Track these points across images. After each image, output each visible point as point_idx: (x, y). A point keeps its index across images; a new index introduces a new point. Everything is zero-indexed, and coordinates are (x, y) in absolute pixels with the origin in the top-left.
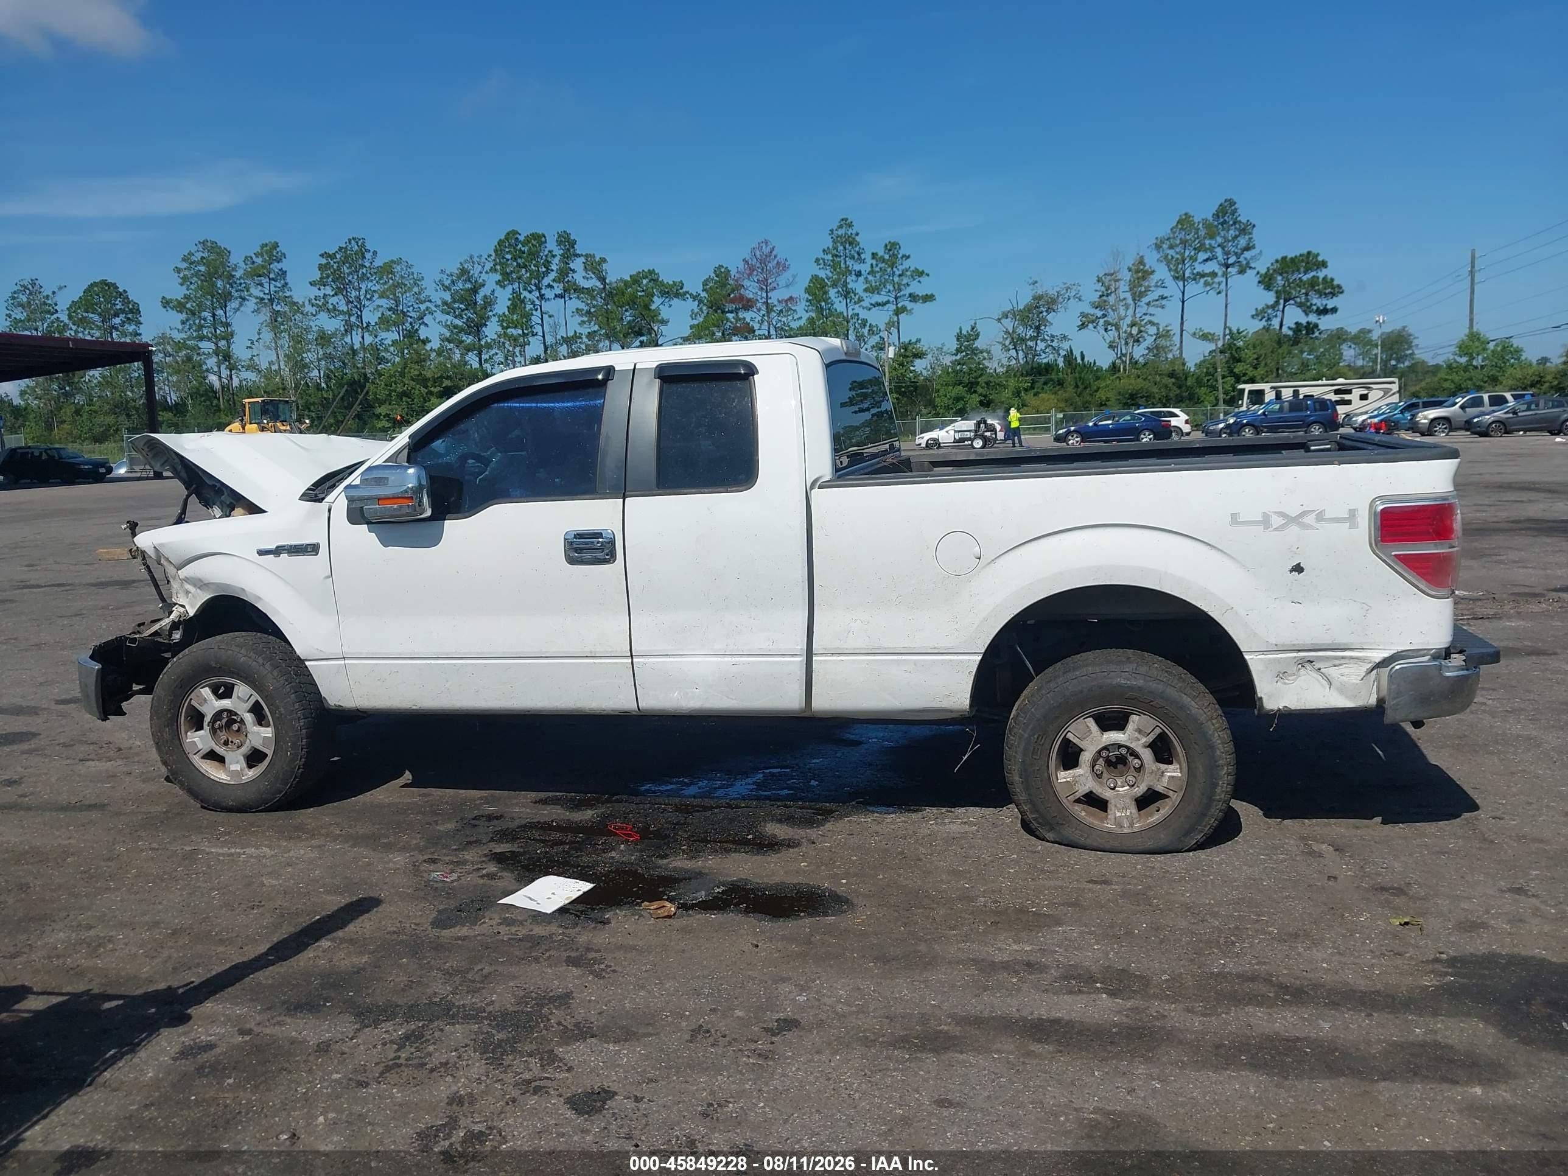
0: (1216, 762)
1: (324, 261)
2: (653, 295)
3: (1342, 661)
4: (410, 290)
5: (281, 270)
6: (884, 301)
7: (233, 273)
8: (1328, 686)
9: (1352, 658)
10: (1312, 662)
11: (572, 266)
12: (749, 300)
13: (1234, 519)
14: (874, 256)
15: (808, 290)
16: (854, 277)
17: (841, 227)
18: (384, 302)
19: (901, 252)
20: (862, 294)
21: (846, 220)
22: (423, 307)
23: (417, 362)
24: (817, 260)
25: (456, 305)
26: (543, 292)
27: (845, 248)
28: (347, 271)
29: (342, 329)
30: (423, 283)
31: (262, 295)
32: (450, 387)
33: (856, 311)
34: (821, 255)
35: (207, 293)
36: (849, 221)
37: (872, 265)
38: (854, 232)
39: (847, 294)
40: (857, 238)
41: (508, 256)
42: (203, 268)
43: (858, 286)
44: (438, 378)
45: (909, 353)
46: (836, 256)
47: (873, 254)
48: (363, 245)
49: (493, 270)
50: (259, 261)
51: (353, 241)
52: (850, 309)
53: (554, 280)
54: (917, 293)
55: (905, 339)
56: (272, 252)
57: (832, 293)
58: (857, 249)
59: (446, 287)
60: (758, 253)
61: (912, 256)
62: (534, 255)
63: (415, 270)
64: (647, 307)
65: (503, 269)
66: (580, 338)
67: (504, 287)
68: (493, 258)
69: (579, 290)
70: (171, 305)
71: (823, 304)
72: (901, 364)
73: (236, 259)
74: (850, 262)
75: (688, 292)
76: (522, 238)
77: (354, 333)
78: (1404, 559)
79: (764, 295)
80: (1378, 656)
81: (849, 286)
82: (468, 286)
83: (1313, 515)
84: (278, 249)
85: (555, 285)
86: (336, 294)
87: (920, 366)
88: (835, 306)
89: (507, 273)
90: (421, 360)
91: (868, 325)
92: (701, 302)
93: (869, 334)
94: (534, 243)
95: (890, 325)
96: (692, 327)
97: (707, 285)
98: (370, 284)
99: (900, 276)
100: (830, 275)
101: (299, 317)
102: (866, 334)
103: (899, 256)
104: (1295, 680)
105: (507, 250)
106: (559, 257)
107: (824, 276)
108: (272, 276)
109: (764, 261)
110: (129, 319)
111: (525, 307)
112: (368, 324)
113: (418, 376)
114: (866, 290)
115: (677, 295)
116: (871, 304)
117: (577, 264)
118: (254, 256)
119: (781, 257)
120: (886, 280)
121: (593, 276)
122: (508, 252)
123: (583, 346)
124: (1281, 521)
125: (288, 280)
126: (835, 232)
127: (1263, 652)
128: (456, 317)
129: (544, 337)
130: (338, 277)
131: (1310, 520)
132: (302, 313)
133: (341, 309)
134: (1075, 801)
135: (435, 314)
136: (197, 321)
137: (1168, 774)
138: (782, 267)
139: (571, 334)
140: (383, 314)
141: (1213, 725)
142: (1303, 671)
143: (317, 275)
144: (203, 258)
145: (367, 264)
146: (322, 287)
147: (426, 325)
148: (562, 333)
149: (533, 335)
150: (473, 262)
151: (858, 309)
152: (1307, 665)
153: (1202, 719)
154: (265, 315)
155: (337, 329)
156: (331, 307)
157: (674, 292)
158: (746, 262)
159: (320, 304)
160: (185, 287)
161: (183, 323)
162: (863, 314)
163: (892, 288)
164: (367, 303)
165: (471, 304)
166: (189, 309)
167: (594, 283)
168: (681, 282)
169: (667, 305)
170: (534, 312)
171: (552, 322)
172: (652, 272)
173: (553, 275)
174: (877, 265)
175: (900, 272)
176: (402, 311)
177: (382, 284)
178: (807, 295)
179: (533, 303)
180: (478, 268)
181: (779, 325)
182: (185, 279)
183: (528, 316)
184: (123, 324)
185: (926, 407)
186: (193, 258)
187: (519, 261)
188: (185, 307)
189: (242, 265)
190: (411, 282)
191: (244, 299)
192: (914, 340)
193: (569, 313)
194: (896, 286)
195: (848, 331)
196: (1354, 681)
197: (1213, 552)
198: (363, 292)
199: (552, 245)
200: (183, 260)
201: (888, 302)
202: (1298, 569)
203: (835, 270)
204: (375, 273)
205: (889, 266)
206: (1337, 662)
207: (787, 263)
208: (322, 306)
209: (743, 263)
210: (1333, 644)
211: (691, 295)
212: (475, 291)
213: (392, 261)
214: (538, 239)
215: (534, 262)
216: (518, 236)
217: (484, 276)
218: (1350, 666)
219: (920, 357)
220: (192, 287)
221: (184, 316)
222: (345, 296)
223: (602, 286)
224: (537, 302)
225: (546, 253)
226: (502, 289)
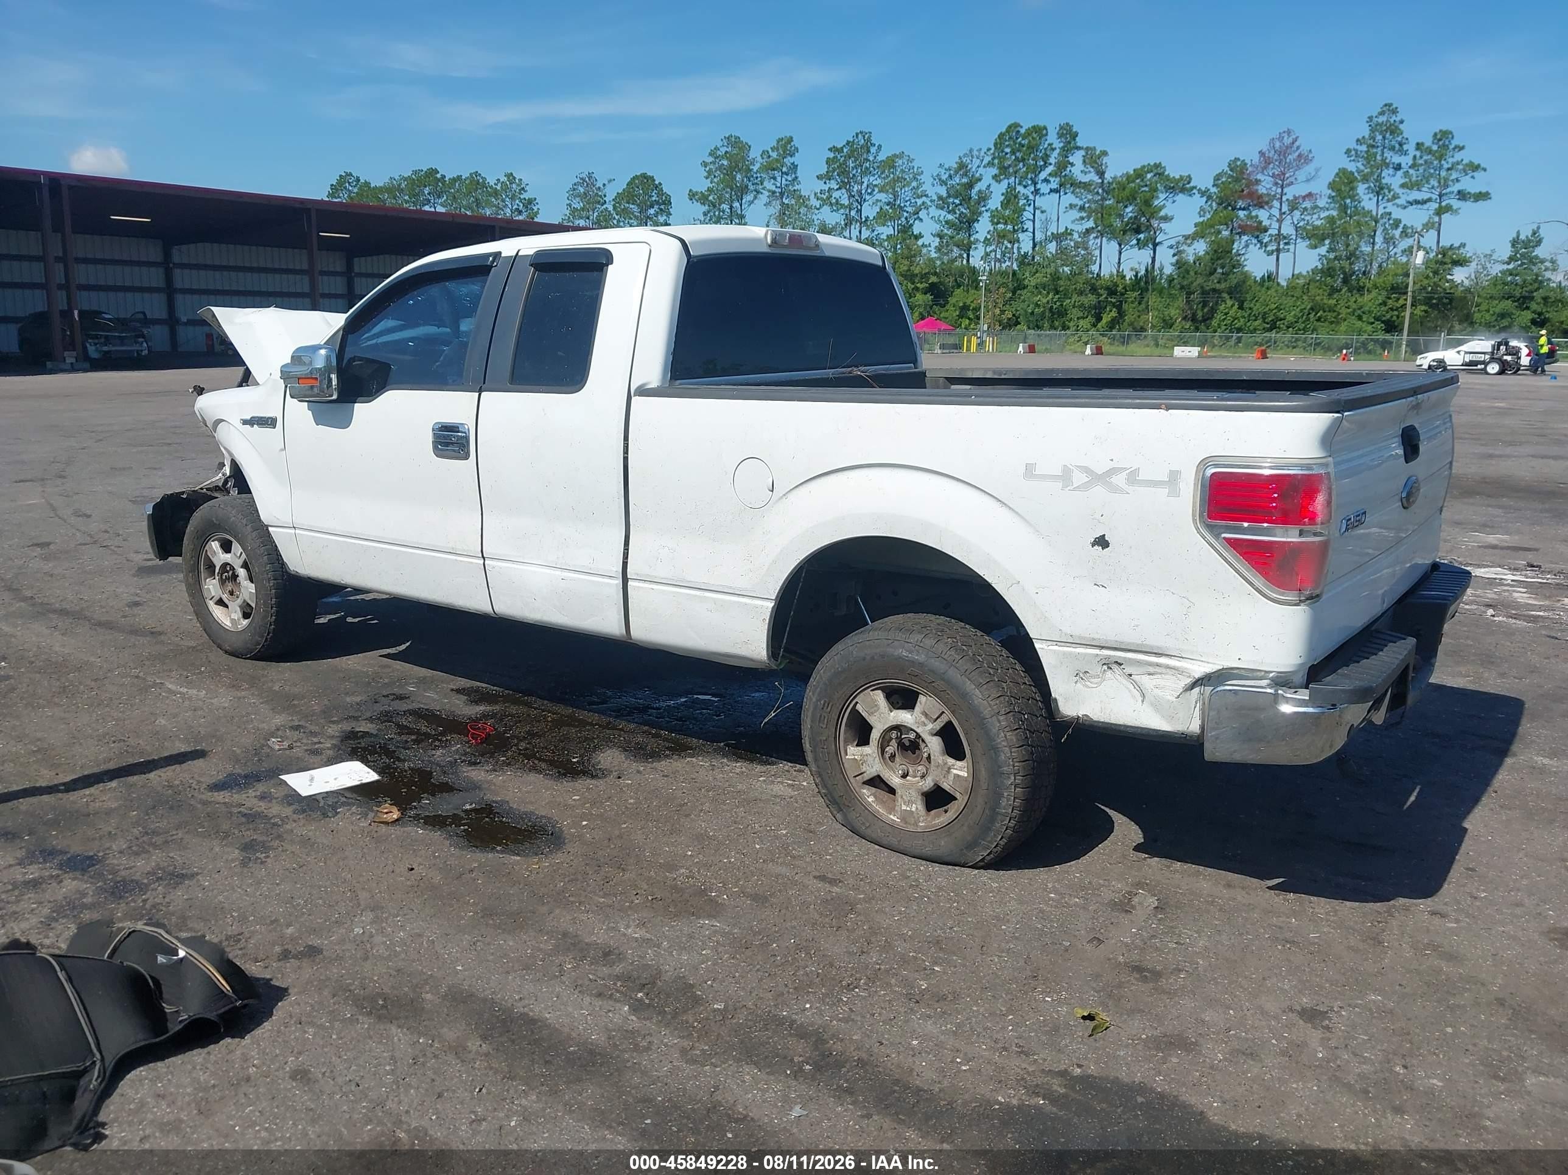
0: (1000, 767)
1: (832, 155)
2: (1156, 190)
3: (1158, 670)
4: (909, 184)
5: (793, 164)
6: (1425, 198)
7: (751, 167)
8: (1141, 699)
9: (1168, 667)
10: (1121, 664)
11: (1071, 159)
12: (1261, 196)
13: (1030, 471)
14: (1419, 146)
15: (1332, 186)
16: (1391, 171)
17: (1382, 113)
18: (883, 197)
19: (1454, 143)
20: (1400, 191)
21: (1390, 105)
22: (919, 202)
23: (907, 258)
24: (1348, 152)
25: (951, 200)
26: (1038, 186)
27: (1384, 138)
28: (851, 165)
29: (843, 223)
30: (922, 176)
31: (773, 188)
32: (936, 283)
33: (1387, 210)
34: (1353, 145)
35: (727, 186)
36: (1394, 106)
37: (1415, 157)
38: (1398, 119)
39: (1379, 190)
40: (1401, 126)
41: (1008, 150)
42: (725, 162)
43: (1394, 181)
44: (925, 274)
45: (1449, 258)
46: (1373, 146)
47: (1418, 144)
48: (869, 139)
49: (991, 164)
50: (774, 155)
51: (860, 136)
52: (1381, 207)
53: (1050, 175)
54: (1469, 190)
55: (1445, 242)
56: (786, 147)
57: (1361, 188)
58: (1399, 139)
59: (943, 181)
60: (1278, 145)
61: (1466, 147)
62: (1032, 148)
63: (915, 164)
64: (1147, 203)
65: (1000, 163)
66: (1071, 234)
67: (999, 181)
68: (992, 151)
69: (1075, 185)
70: (697, 197)
71: (1348, 201)
72: (1436, 273)
73: (755, 153)
74: (1388, 154)
75: (1195, 187)
76: (1023, 131)
77: (853, 227)
78: (1234, 544)
79: (1279, 190)
80: (1199, 670)
81: (1384, 181)
82: (965, 180)
83: (1124, 475)
84: (792, 144)
85: (1052, 179)
86: (840, 188)
87: (1460, 275)
88: (1362, 204)
89: (1004, 167)
90: (911, 256)
91: (1401, 226)
92: (1209, 198)
93: (1401, 236)
94: (1035, 135)
95: (1428, 226)
96: (1196, 225)
97: (1218, 179)
98: (872, 179)
99: (1449, 169)
100: (1362, 168)
101: (803, 210)
102: (1397, 236)
103: (1451, 147)
104: (1099, 684)
105: (1007, 143)
106: (1058, 151)
107: (1354, 170)
108: (784, 169)
109: (1283, 153)
110: (661, 210)
111: (1018, 203)
112: (867, 218)
113: (907, 271)
114: (1403, 186)
115: (1183, 190)
116: (1409, 202)
117: (1077, 158)
118: (770, 151)
119: (1304, 149)
120: (1431, 175)
121: (1092, 170)
122: (1007, 146)
123: (1072, 244)
124: (1083, 478)
125: (798, 174)
126: (1375, 120)
127: (1058, 642)
128: (949, 212)
129: (1034, 233)
130: (844, 172)
131: (1120, 480)
132: (806, 207)
133: (842, 202)
134: (864, 783)
135: (930, 209)
136: (717, 213)
137: (955, 772)
138: (1304, 159)
139: (1062, 230)
140: (881, 209)
141: (999, 722)
142: (1109, 673)
143: (823, 169)
144: (726, 152)
145: (871, 158)
146: (828, 182)
147: (921, 220)
148: (1053, 229)
149: (1023, 231)
150: (972, 157)
151: (1390, 208)
152: (1114, 666)
153: (987, 712)
154: (777, 206)
155: (837, 223)
156: (834, 201)
157: (1181, 187)
158: (1262, 153)
159: (825, 197)
160: (709, 180)
161: (705, 214)
162: (1397, 213)
163: (1436, 184)
164: (867, 197)
165: (966, 200)
166: (711, 201)
167: (1093, 177)
168: (1189, 176)
169: (1170, 200)
170: (1027, 208)
171: (1043, 218)
172: (1157, 166)
173: (1050, 169)
174: (1421, 157)
175: (1450, 166)
176: (899, 205)
177: (884, 178)
178: (1330, 191)
179: (1027, 198)
180: (976, 162)
181: (1301, 224)
182: (710, 172)
183: (1020, 211)
184: (656, 215)
185: (1461, 322)
186: (719, 153)
187: (1018, 154)
188: (707, 199)
189: (759, 159)
190: (911, 176)
191: (758, 192)
192: (1456, 245)
193: (1062, 209)
194: (1442, 181)
195: (1375, 232)
196: (1169, 697)
197: (1004, 510)
198: (865, 185)
199: (1052, 138)
200: (710, 154)
201: (1430, 200)
202: (1102, 542)
203: (1369, 163)
204: (878, 167)
205: (1436, 159)
206: (1153, 670)
207: (1310, 156)
208: (827, 200)
209: (1258, 155)
210: (1142, 645)
211: (1199, 190)
212: (970, 186)
213: (895, 156)
214: (1039, 131)
215: (1032, 156)
216: (1019, 129)
217: (981, 170)
218: (1167, 677)
219: (1461, 265)
220: (715, 180)
221: (706, 208)
222: (849, 191)
223: (1100, 181)
224: (1031, 197)
225: (1046, 146)
226: (997, 184)
